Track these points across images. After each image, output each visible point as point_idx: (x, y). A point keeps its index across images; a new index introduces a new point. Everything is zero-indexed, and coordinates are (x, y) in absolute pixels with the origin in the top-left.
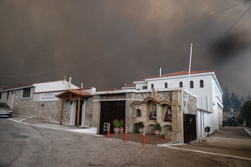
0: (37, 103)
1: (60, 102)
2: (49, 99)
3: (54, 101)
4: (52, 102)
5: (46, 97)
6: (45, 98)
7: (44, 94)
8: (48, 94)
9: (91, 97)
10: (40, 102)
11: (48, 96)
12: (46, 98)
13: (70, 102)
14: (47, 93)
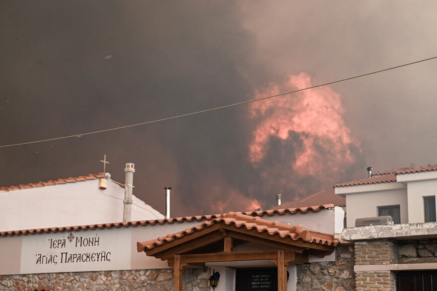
0: (9, 283)
1: (143, 278)
2: (80, 263)
3: (108, 273)
4: (94, 275)
5: (58, 251)
6: (52, 259)
7: (47, 238)
8: (70, 238)
9: (329, 253)
10: (24, 275)
11: (71, 248)
12: (58, 260)
13: (206, 275)
14: (67, 235)
